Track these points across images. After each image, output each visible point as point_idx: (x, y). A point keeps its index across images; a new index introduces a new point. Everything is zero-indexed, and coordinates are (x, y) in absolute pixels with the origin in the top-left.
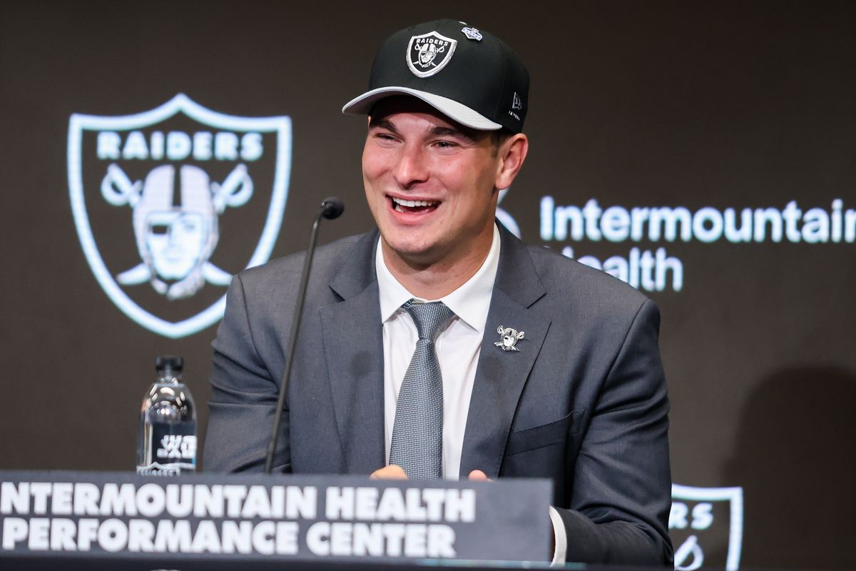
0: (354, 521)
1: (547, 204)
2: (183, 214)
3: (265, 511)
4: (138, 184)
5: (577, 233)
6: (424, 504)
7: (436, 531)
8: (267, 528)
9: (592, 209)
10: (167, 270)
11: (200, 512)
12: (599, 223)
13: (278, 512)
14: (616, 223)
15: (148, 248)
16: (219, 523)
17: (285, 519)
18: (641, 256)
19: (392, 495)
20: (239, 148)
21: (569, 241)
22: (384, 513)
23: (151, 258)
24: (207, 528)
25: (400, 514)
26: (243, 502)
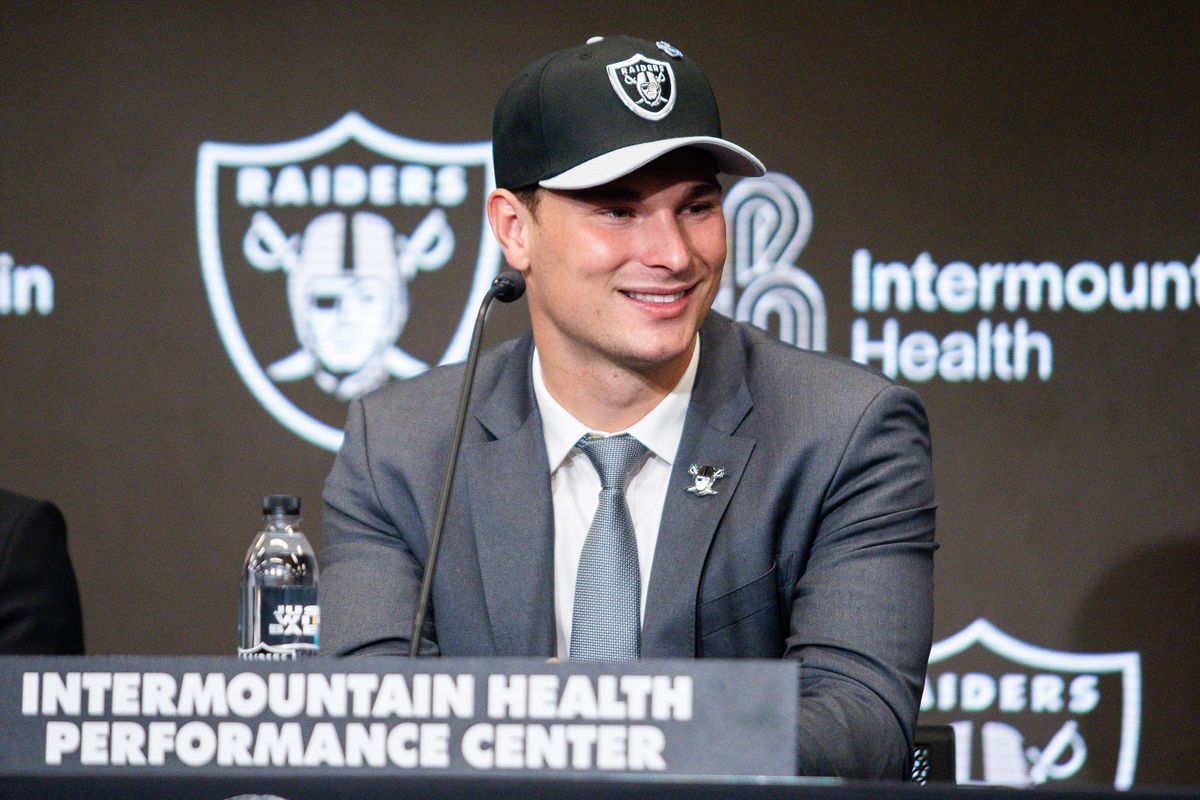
0: (527, 721)
1: (861, 260)
2: (358, 280)
3: (404, 710)
4: (294, 239)
5: (904, 301)
6: (622, 697)
7: (637, 733)
8: (407, 731)
9: (924, 266)
10: (336, 360)
11: (314, 710)
12: (934, 288)
13: (422, 710)
14: (959, 286)
15: (309, 327)
16: (340, 725)
17: (432, 720)
18: (993, 331)
19: (578, 684)
20: (434, 188)
21: (892, 311)
22: (567, 710)
23: (315, 339)
24: (324, 733)
25: (589, 711)
26: (374, 696)
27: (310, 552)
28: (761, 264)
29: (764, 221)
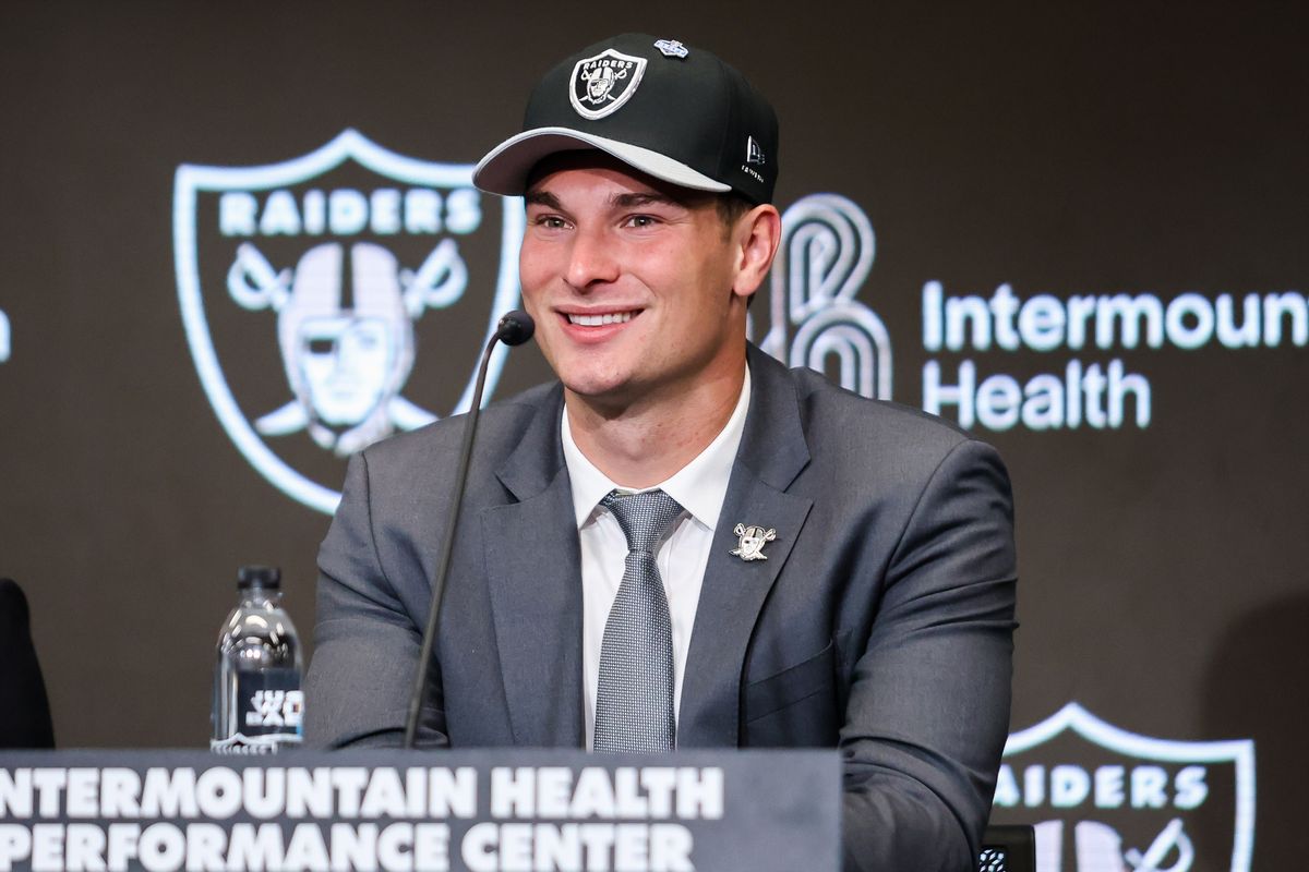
0: (536, 821)
1: (932, 293)
2: (357, 321)
3: (396, 808)
4: (285, 274)
5: (981, 339)
6: (643, 792)
7: (662, 833)
8: (400, 833)
9: (1004, 300)
10: (334, 412)
11: (296, 810)
12: (1015, 322)
13: (417, 809)
14: (1044, 322)
15: (303, 374)
16: (325, 826)
17: (428, 819)
18: (1084, 373)
19: (594, 778)
20: (444, 214)
21: (968, 350)
22: (581, 807)
23: (309, 391)
24: (307, 835)
25: (606, 808)
26: (363, 793)
27: (292, 631)
28: (818, 299)
29: (822, 248)
